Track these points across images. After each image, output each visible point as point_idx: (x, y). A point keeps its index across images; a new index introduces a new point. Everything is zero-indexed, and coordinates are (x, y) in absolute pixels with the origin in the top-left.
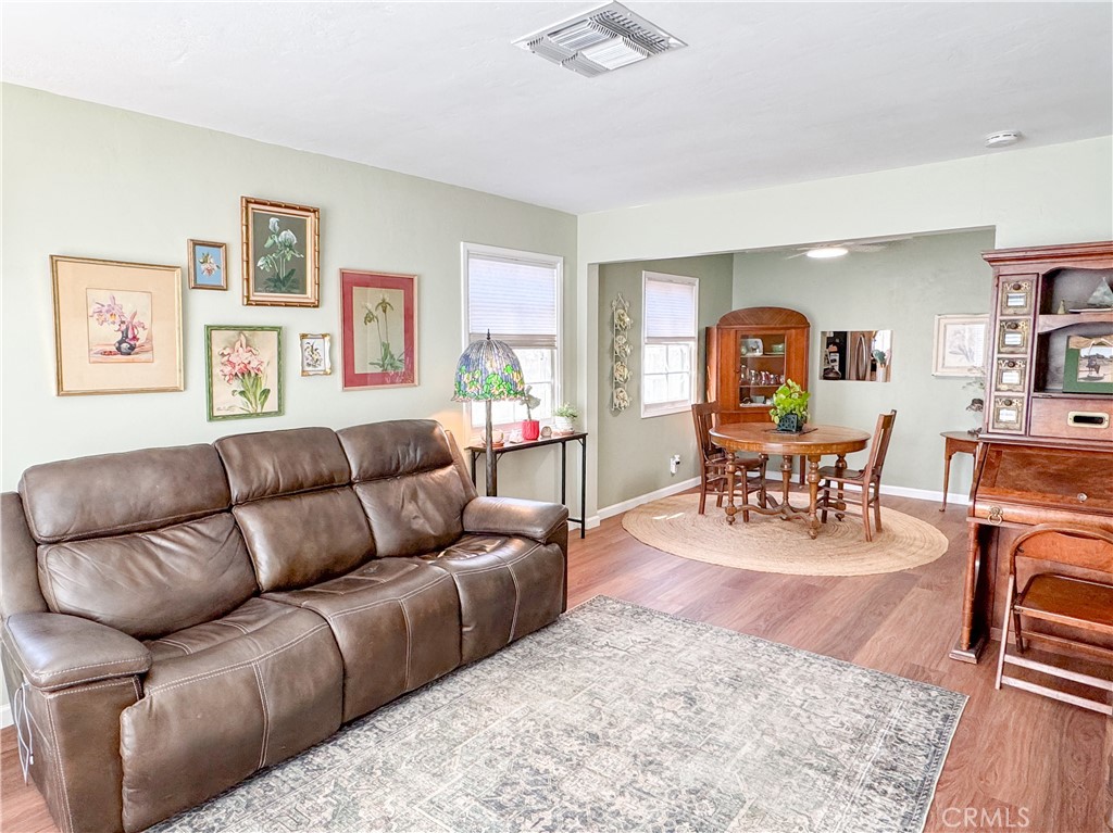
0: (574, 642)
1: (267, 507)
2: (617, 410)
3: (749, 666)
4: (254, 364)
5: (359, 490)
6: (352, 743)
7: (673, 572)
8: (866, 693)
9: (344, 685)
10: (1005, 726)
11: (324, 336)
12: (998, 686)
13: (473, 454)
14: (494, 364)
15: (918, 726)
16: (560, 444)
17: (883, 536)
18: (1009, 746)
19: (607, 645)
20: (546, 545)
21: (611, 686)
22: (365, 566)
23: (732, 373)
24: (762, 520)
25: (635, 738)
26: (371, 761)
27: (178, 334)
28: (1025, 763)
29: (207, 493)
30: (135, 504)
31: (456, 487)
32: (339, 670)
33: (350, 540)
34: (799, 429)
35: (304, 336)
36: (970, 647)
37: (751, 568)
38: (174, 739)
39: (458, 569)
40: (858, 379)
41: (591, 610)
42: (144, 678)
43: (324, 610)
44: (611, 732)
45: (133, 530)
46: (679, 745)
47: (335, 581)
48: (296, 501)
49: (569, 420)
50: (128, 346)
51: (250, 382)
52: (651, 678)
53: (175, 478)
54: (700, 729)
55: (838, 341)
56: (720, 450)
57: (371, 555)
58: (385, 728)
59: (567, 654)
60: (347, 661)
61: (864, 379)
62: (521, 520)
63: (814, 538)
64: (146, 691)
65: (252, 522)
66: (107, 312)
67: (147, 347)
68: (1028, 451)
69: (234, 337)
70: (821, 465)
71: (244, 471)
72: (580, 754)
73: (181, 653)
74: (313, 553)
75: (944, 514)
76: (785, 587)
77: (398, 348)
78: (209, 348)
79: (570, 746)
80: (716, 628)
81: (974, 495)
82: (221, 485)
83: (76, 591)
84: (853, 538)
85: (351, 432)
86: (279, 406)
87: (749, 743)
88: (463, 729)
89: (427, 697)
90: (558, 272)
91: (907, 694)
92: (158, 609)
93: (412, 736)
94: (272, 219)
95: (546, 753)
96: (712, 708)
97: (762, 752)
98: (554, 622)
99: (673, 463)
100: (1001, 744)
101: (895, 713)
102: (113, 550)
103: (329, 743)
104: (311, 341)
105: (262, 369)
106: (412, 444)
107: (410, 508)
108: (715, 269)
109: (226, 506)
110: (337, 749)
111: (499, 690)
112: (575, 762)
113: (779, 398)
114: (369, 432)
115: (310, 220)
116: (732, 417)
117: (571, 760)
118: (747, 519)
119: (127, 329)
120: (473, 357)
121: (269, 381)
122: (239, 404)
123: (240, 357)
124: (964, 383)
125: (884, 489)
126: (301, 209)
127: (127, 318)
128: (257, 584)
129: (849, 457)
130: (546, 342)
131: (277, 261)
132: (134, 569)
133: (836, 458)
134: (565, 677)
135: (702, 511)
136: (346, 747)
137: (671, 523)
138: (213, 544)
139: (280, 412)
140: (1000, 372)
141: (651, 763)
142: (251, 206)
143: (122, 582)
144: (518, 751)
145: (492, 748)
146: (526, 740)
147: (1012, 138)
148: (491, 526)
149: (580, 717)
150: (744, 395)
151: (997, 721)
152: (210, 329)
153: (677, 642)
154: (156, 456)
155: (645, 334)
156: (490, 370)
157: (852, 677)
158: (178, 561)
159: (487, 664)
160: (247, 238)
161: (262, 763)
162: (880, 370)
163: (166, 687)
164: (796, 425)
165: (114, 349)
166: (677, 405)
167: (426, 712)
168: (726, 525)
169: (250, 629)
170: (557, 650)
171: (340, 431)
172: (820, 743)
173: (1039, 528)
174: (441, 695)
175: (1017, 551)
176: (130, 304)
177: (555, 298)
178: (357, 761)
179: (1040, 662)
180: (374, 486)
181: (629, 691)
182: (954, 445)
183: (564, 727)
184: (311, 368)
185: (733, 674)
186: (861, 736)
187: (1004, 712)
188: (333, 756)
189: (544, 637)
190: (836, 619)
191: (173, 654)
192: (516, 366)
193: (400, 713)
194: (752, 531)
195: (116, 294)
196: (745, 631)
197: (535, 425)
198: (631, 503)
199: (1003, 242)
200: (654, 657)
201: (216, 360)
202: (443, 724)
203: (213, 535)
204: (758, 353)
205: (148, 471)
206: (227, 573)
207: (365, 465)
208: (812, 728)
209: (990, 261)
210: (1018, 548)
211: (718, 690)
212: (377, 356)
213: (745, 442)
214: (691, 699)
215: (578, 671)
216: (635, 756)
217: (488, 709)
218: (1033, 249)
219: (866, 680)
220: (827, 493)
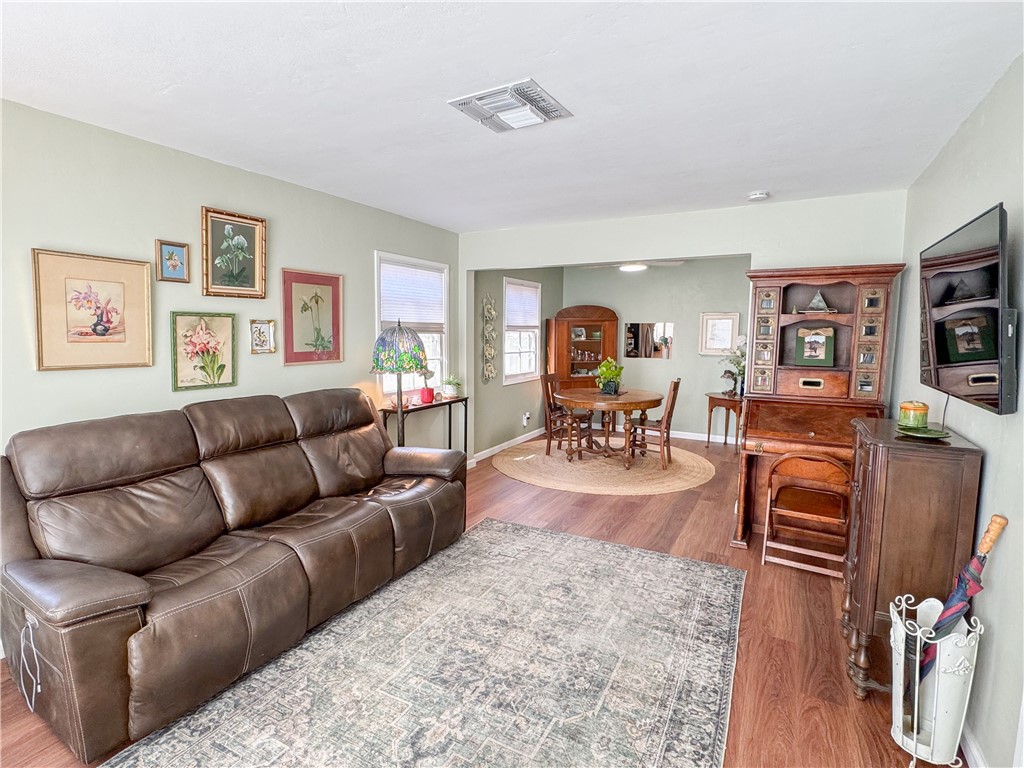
0: (474, 554)
1: (231, 461)
2: (487, 380)
3: (603, 562)
4: (212, 344)
5: (303, 444)
6: (316, 646)
7: (536, 498)
8: (682, 575)
9: (309, 600)
10: (771, 589)
11: (269, 322)
12: (763, 563)
13: (385, 414)
14: (404, 345)
15: (720, 593)
16: (448, 406)
17: (673, 466)
18: (777, 602)
19: (499, 554)
20: (452, 481)
21: (508, 584)
22: (312, 505)
23: (565, 353)
24: (591, 457)
25: (533, 621)
26: (333, 658)
27: (147, 319)
28: (788, 611)
29: (179, 451)
30: (118, 462)
31: (377, 440)
32: (304, 589)
33: (299, 485)
34: (616, 392)
35: (253, 322)
36: (743, 538)
37: (590, 492)
38: (175, 656)
39: (391, 503)
40: (646, 356)
41: (482, 529)
42: (145, 608)
43: (291, 542)
44: (515, 617)
45: (116, 484)
46: (566, 622)
47: (288, 518)
48: (254, 455)
49: (455, 388)
50: (103, 327)
51: (208, 359)
52: (536, 576)
53: (152, 440)
54: (578, 610)
55: (634, 329)
56: (560, 408)
57: (316, 495)
58: (340, 632)
59: (471, 563)
60: (311, 580)
61: (650, 357)
62: (432, 464)
63: (628, 469)
64: (149, 618)
65: (218, 473)
66: (84, 298)
67: (119, 329)
68: (776, 405)
69: (195, 321)
70: (632, 417)
71: (210, 432)
72: (497, 636)
73: (172, 586)
74: (271, 496)
75: (708, 449)
76: (616, 504)
77: (327, 333)
78: (174, 330)
79: (488, 631)
80: (574, 536)
81: (745, 435)
82: (190, 444)
83: (68, 539)
84: (654, 468)
85: (294, 399)
86: (233, 378)
87: (613, 617)
88: (403, 626)
89: (369, 604)
90: (445, 276)
91: (708, 573)
92: (142, 550)
93: (363, 636)
94: (227, 226)
95: (471, 638)
96: (583, 594)
97: (623, 622)
98: (457, 540)
99: (525, 418)
100: (772, 601)
101: (703, 586)
102: (100, 502)
103: (295, 647)
104: (259, 326)
105: (218, 348)
106: (343, 408)
107: (344, 457)
108: (551, 278)
109: (195, 460)
110: (304, 652)
111: (427, 594)
112: (493, 642)
113: (601, 371)
114: (308, 399)
115: (259, 229)
116: (568, 384)
117: (490, 641)
118: (580, 457)
119: (102, 314)
120: (388, 339)
121: (225, 358)
122: (200, 377)
123: (201, 338)
124: (719, 359)
125: (674, 434)
126: (251, 219)
127: (102, 304)
128: (225, 523)
129: (649, 412)
130: (436, 328)
131: (231, 260)
132: (120, 518)
133: (640, 412)
134: (473, 580)
135: (548, 453)
136: (311, 649)
137: (528, 462)
138: (187, 493)
139: (233, 383)
140: (758, 353)
141: (548, 637)
142: (210, 214)
143: (108, 528)
144: (449, 639)
145: (429, 638)
146: (454, 630)
147: (764, 196)
148: (408, 469)
149: (490, 609)
150: (574, 368)
151: (767, 586)
152: (175, 315)
153: (549, 548)
154: (133, 421)
155: (505, 323)
156: (402, 350)
157: (671, 564)
158: (158, 509)
159: (412, 575)
160: (207, 241)
161: (245, 669)
162: (664, 351)
163: (166, 614)
164: (612, 389)
165: (90, 330)
166: (527, 376)
167: (371, 616)
168: (567, 462)
169: (228, 561)
170: (463, 560)
171: (286, 398)
172: (660, 611)
173: (786, 456)
174: (380, 602)
175: (774, 471)
176: (105, 292)
177: (443, 295)
178: (323, 660)
179: (788, 544)
180: (314, 441)
181: (522, 586)
182: (714, 402)
183: (480, 617)
184: (258, 348)
185: (592, 569)
186: (686, 604)
187: (769, 580)
188: (302, 658)
189: (452, 552)
190: (653, 525)
191: (165, 587)
192: (421, 346)
193: (350, 619)
194: (585, 466)
195: (92, 284)
196: (595, 537)
197: (430, 391)
198: (496, 449)
199: (756, 265)
200: (535, 560)
201: (180, 340)
202: (387, 624)
203: (186, 486)
204: (583, 338)
205: (128, 434)
206: (200, 517)
207: (308, 424)
208: (653, 601)
209: (751, 277)
210: (774, 470)
211: (585, 581)
212: (312, 338)
213: (580, 402)
214: (567, 588)
215: (482, 575)
216: (536, 633)
217: (420, 609)
218: (778, 271)
219: (681, 565)
220: (635, 437)
